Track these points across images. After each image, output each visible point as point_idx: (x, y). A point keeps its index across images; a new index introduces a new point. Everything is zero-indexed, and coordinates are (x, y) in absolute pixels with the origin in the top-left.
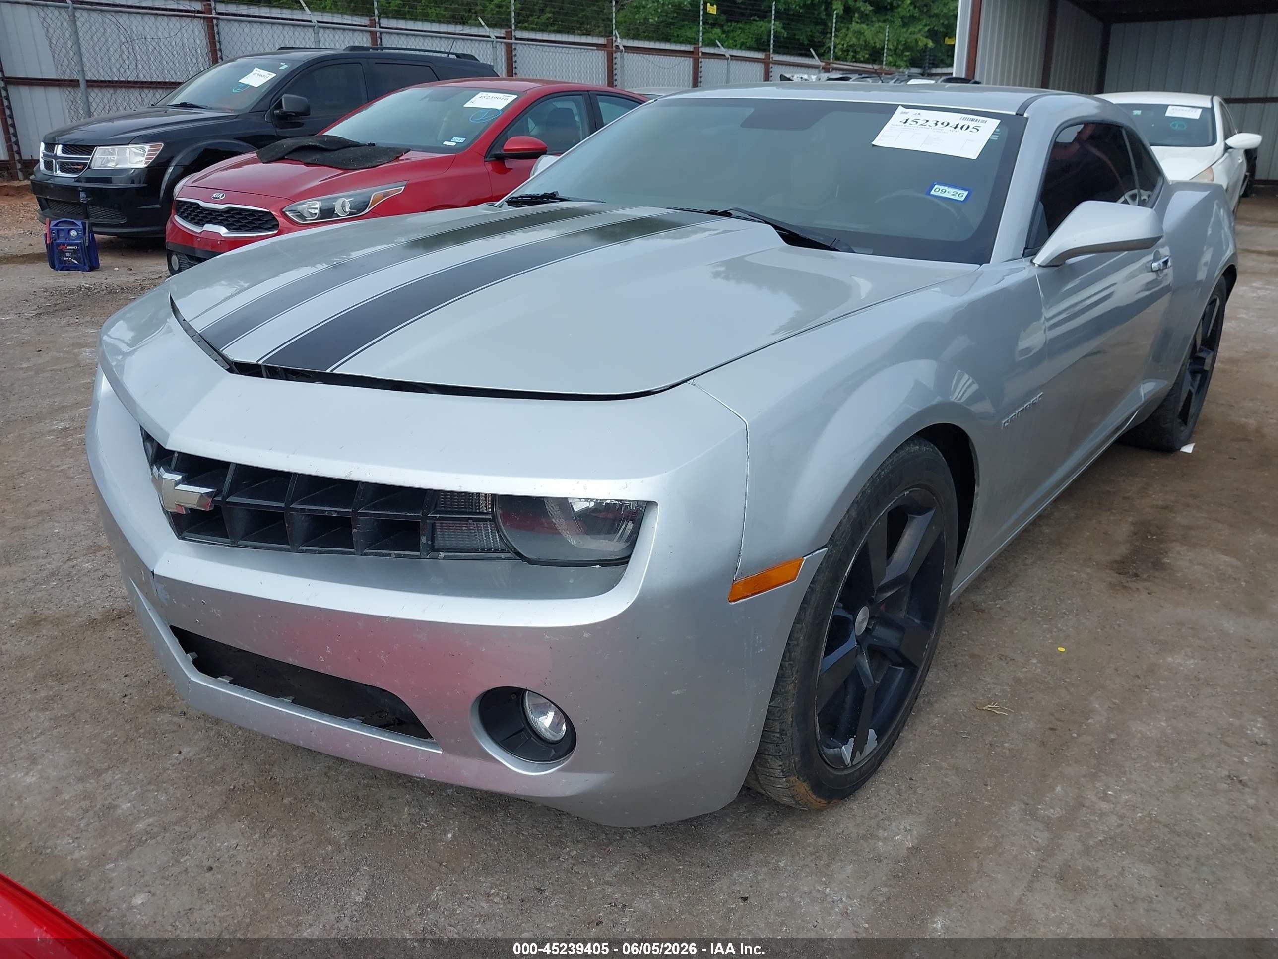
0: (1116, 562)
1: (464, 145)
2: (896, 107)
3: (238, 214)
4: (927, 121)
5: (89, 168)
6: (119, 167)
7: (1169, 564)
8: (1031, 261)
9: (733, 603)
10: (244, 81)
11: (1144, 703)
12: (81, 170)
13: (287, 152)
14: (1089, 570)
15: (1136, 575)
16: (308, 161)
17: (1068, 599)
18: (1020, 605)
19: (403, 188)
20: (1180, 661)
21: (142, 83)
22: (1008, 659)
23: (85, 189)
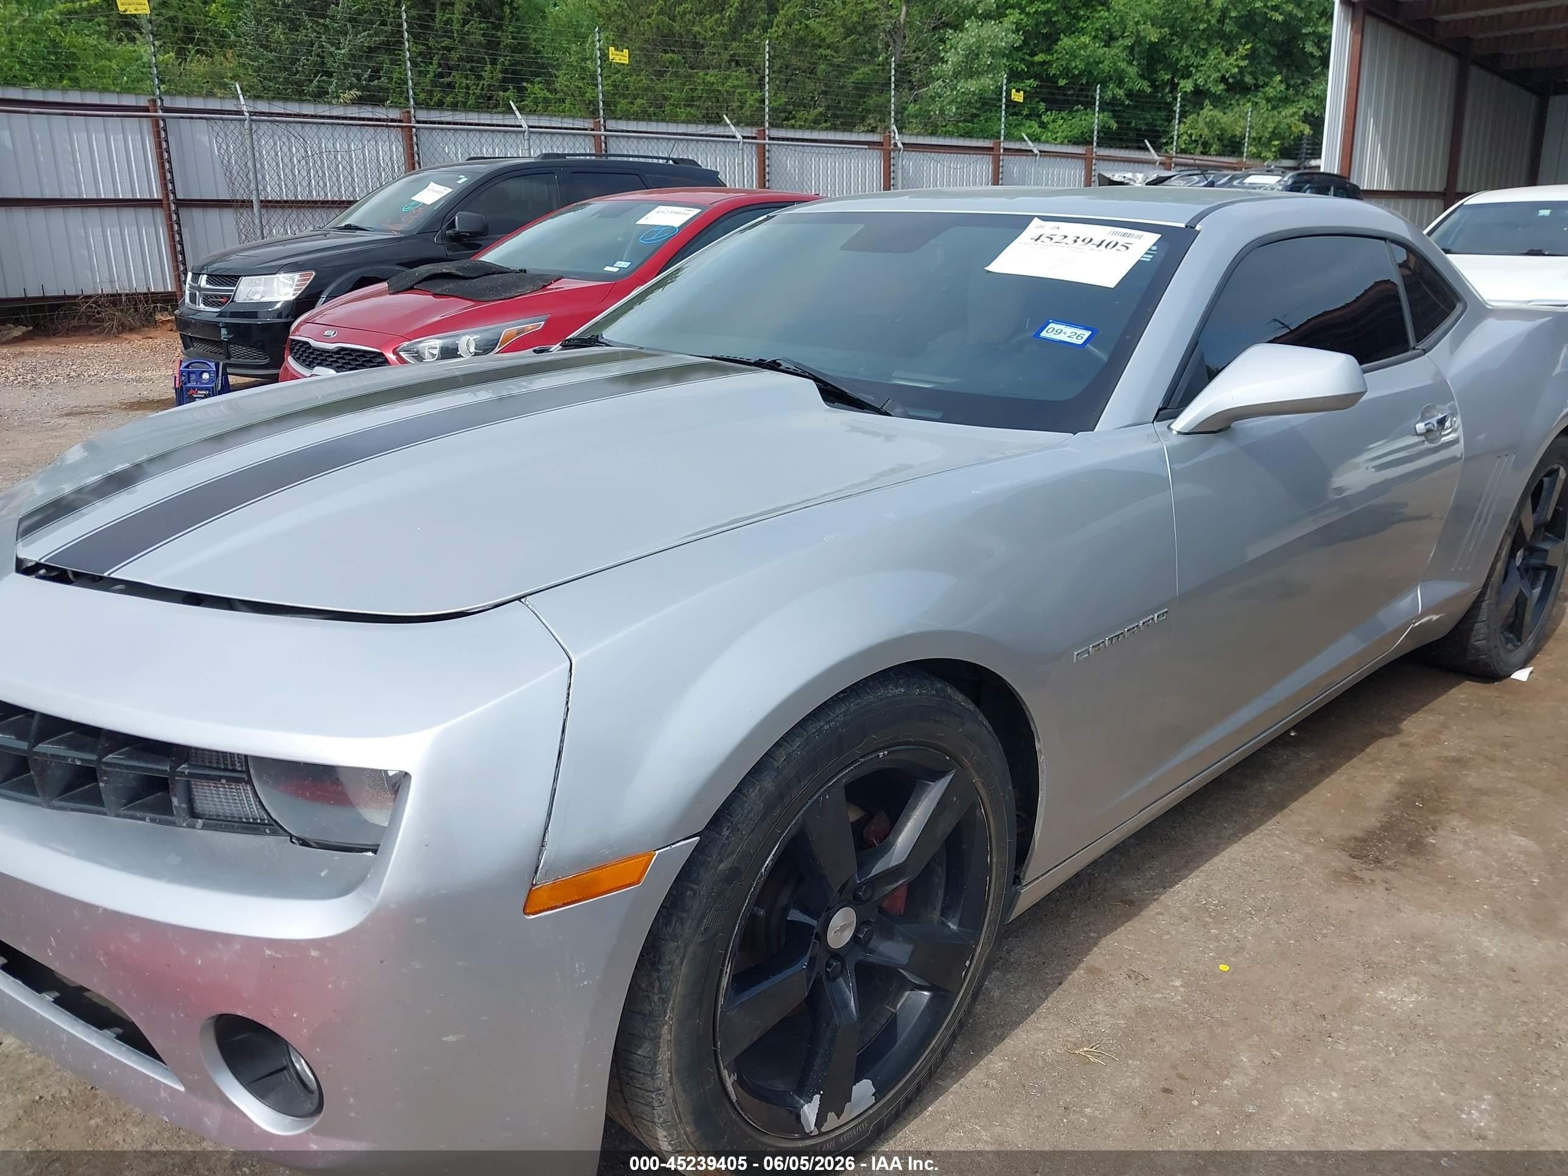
0: (1356, 839)
1: (627, 271)
2: (1030, 218)
3: (350, 355)
4: (1066, 237)
5: (232, 301)
6: (264, 300)
7: (1433, 845)
8: (1169, 427)
9: (532, 917)
10: (416, 198)
11: (1318, 1060)
12: (224, 304)
13: (416, 281)
14: (1310, 850)
15: (1377, 861)
16: (438, 291)
17: (1263, 891)
18: (1188, 896)
19: (543, 323)
20: (1395, 996)
21: (315, 202)
22: (1141, 977)
23: (227, 326)
